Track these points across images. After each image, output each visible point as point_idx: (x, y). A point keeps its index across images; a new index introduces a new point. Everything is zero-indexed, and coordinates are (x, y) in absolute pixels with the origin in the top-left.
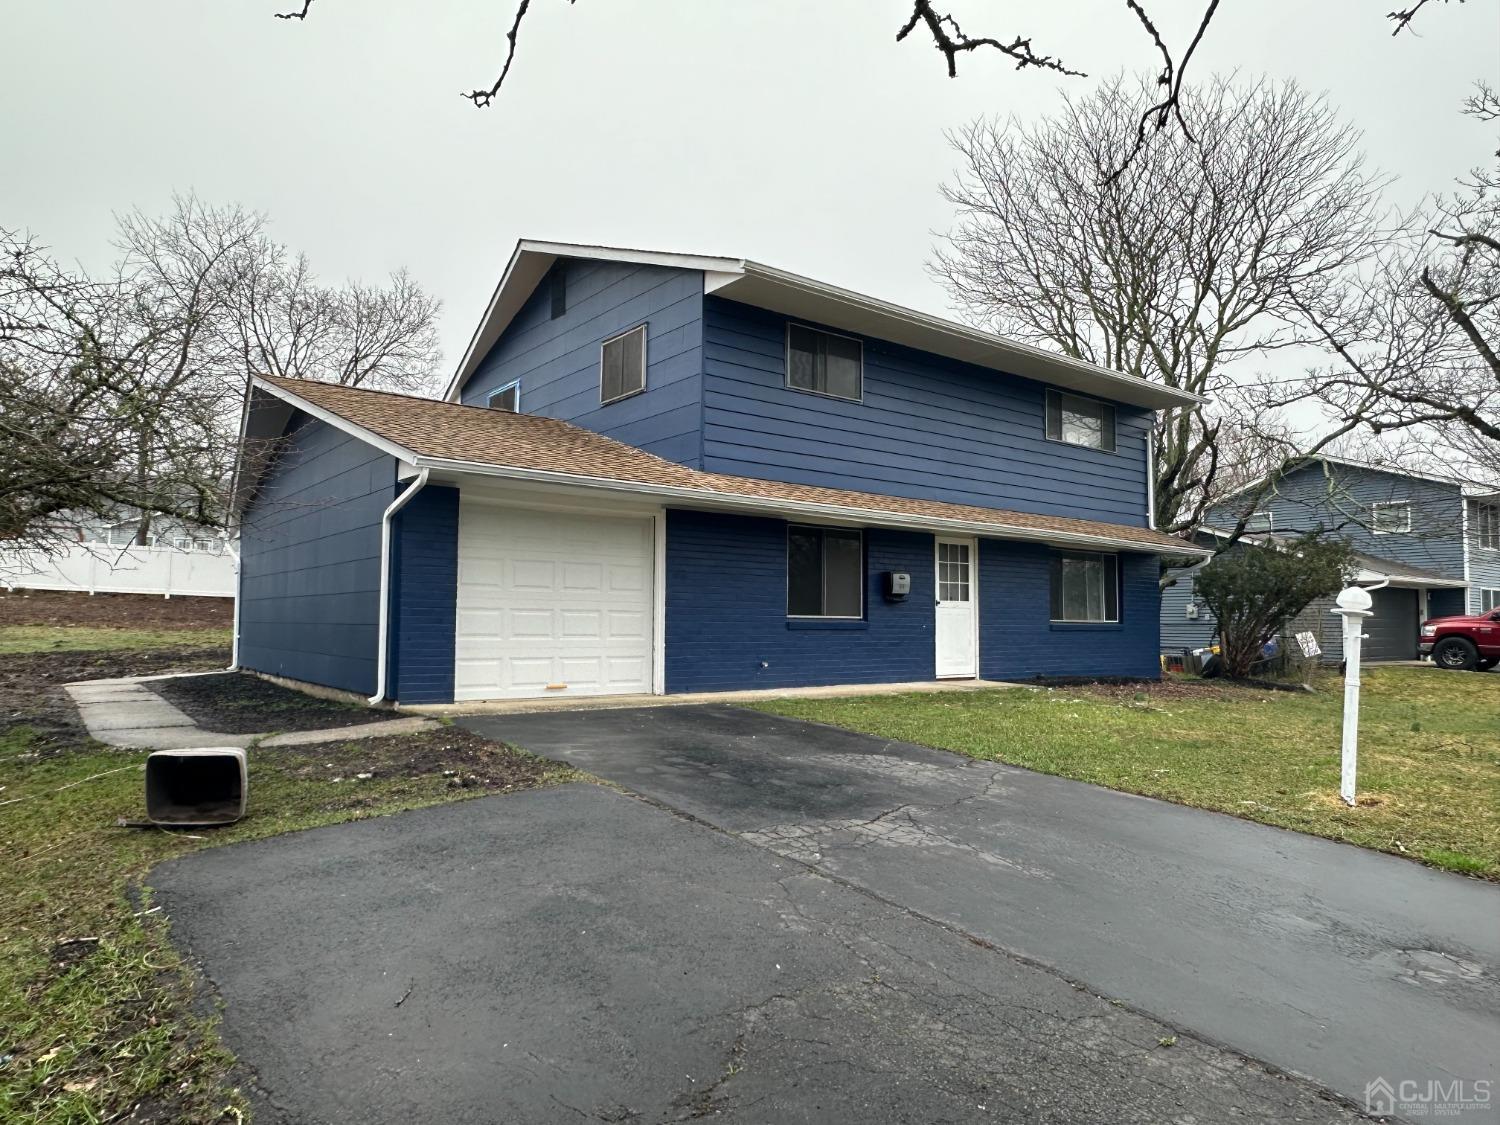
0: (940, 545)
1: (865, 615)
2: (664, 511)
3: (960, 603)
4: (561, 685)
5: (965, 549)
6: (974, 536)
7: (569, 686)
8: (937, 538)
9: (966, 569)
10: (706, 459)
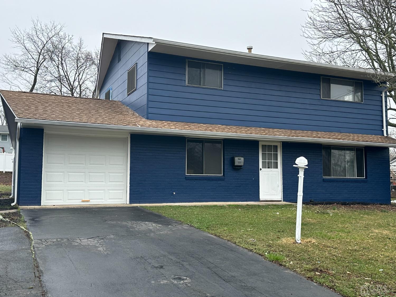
0: (262, 145)
1: (224, 174)
2: (130, 134)
3: (273, 169)
4: (88, 200)
5: (276, 147)
6: (280, 142)
7: (90, 201)
8: (260, 142)
9: (276, 156)
10: (150, 114)
